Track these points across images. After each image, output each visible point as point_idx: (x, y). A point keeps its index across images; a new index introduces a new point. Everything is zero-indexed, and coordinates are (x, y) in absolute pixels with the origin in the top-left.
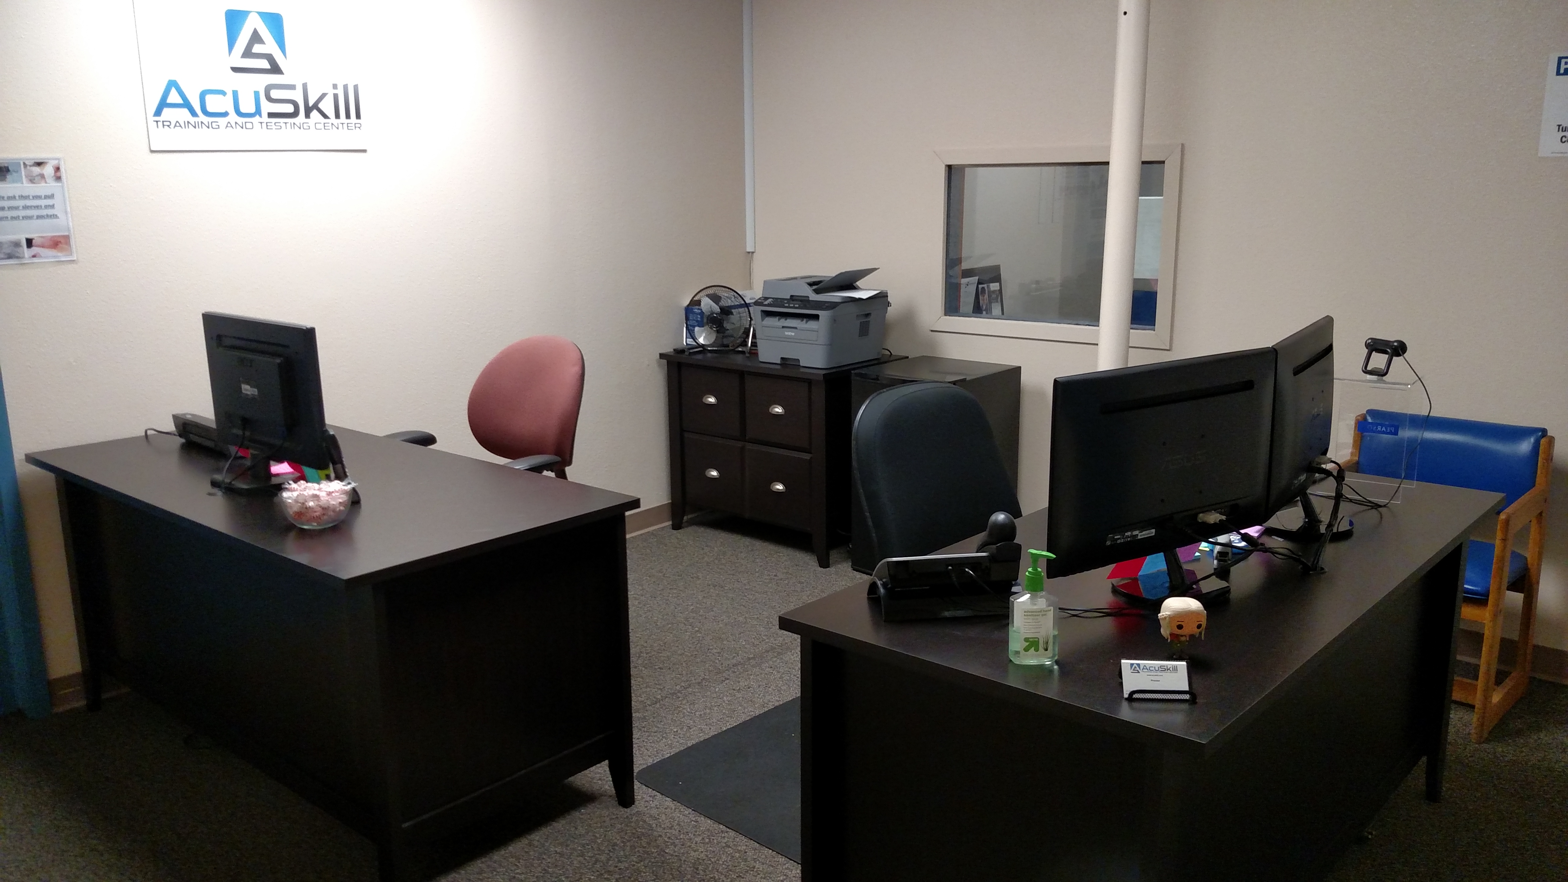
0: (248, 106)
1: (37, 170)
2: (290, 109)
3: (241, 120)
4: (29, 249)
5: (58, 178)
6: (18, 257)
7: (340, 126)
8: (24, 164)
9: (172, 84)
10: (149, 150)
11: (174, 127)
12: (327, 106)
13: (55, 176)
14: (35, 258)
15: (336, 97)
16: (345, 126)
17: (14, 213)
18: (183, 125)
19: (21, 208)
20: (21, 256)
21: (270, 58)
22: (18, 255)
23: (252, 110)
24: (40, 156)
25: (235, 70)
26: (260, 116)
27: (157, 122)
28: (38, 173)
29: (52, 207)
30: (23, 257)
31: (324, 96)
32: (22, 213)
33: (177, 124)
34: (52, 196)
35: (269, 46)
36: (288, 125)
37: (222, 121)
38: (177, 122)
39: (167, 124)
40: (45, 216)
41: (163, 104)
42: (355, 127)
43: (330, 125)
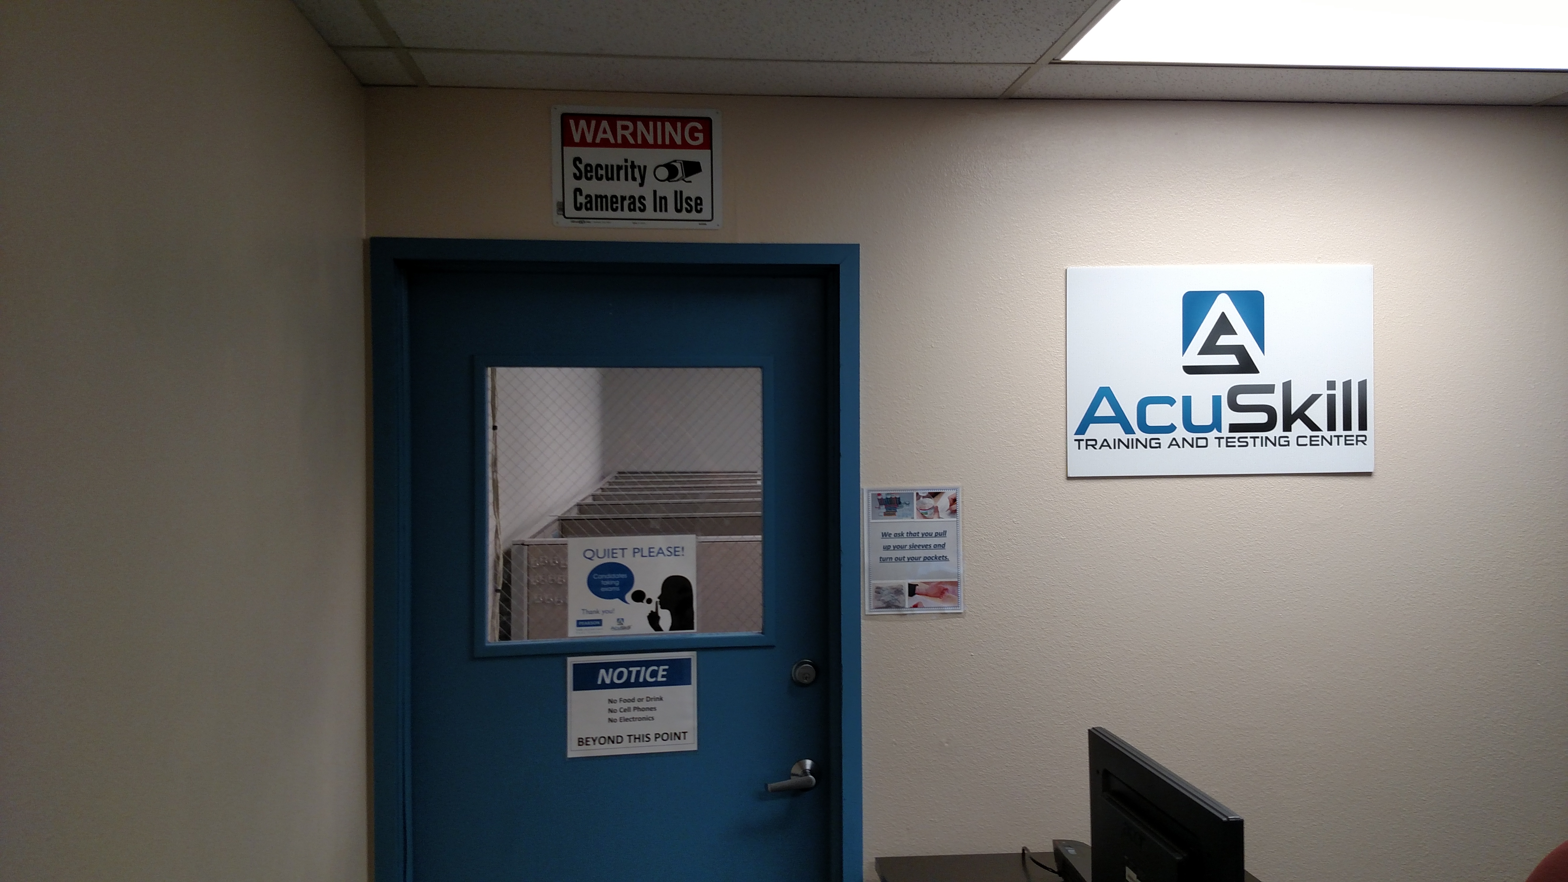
0: (1202, 415)
1: (930, 502)
2: (1262, 418)
3: (1189, 436)
4: (910, 597)
5: (954, 512)
6: (898, 607)
7: (1335, 440)
8: (917, 494)
9: (1105, 393)
10: (1066, 477)
11: (1100, 448)
12: (1318, 413)
13: (950, 509)
14: (916, 609)
15: (1331, 400)
16: (1342, 440)
17: (900, 554)
18: (1112, 446)
19: (908, 547)
20: (901, 605)
21: (1240, 351)
22: (897, 604)
23: (1208, 421)
24: (934, 486)
25: (1190, 370)
26: (1220, 431)
27: (1079, 441)
28: (932, 506)
29: (943, 546)
30: (903, 607)
31: (1313, 398)
32: (908, 554)
33: (1105, 444)
34: (943, 534)
35: (1243, 336)
36: (1258, 441)
37: (1165, 439)
38: (1105, 440)
39: (1092, 444)
40: (934, 558)
41: (1090, 418)
42: (1357, 441)
43: (1320, 439)
